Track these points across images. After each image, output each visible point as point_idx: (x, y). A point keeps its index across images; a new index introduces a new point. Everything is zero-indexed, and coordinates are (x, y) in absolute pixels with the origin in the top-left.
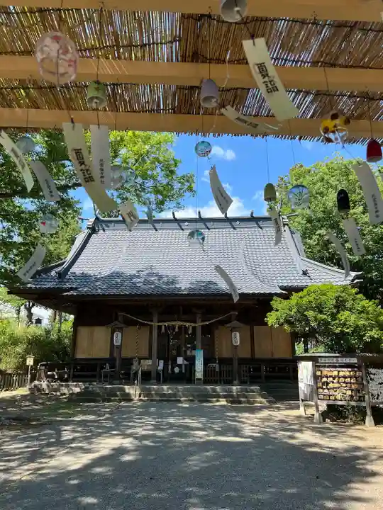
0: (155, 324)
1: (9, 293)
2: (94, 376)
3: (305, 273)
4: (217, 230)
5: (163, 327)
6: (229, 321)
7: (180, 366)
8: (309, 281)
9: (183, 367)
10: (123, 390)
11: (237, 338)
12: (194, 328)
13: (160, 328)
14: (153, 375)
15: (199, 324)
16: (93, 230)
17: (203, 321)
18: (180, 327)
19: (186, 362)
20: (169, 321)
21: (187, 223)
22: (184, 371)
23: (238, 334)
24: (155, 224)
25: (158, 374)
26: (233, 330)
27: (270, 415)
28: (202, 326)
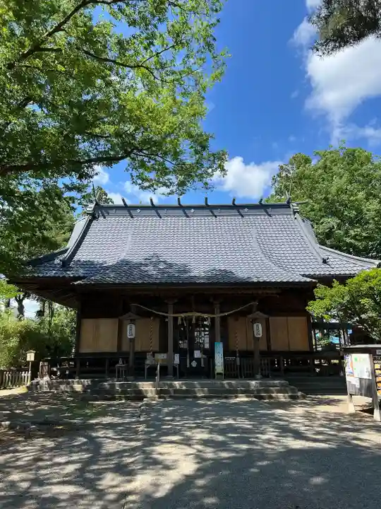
0: (171, 315)
1: (9, 282)
2: (103, 372)
3: (325, 262)
4: (225, 218)
5: (180, 319)
6: (249, 311)
7: (198, 360)
8: (330, 269)
9: (202, 360)
10: (136, 386)
11: (259, 330)
12: (213, 320)
13: (175, 319)
14: (170, 370)
15: (217, 316)
16: (94, 217)
17: (221, 312)
18: (197, 319)
19: (204, 356)
20: (186, 312)
21: (193, 210)
22: (203, 365)
23: (260, 325)
24: (159, 211)
25: (175, 369)
26: (254, 321)
27: (307, 412)
28: (221, 317)
